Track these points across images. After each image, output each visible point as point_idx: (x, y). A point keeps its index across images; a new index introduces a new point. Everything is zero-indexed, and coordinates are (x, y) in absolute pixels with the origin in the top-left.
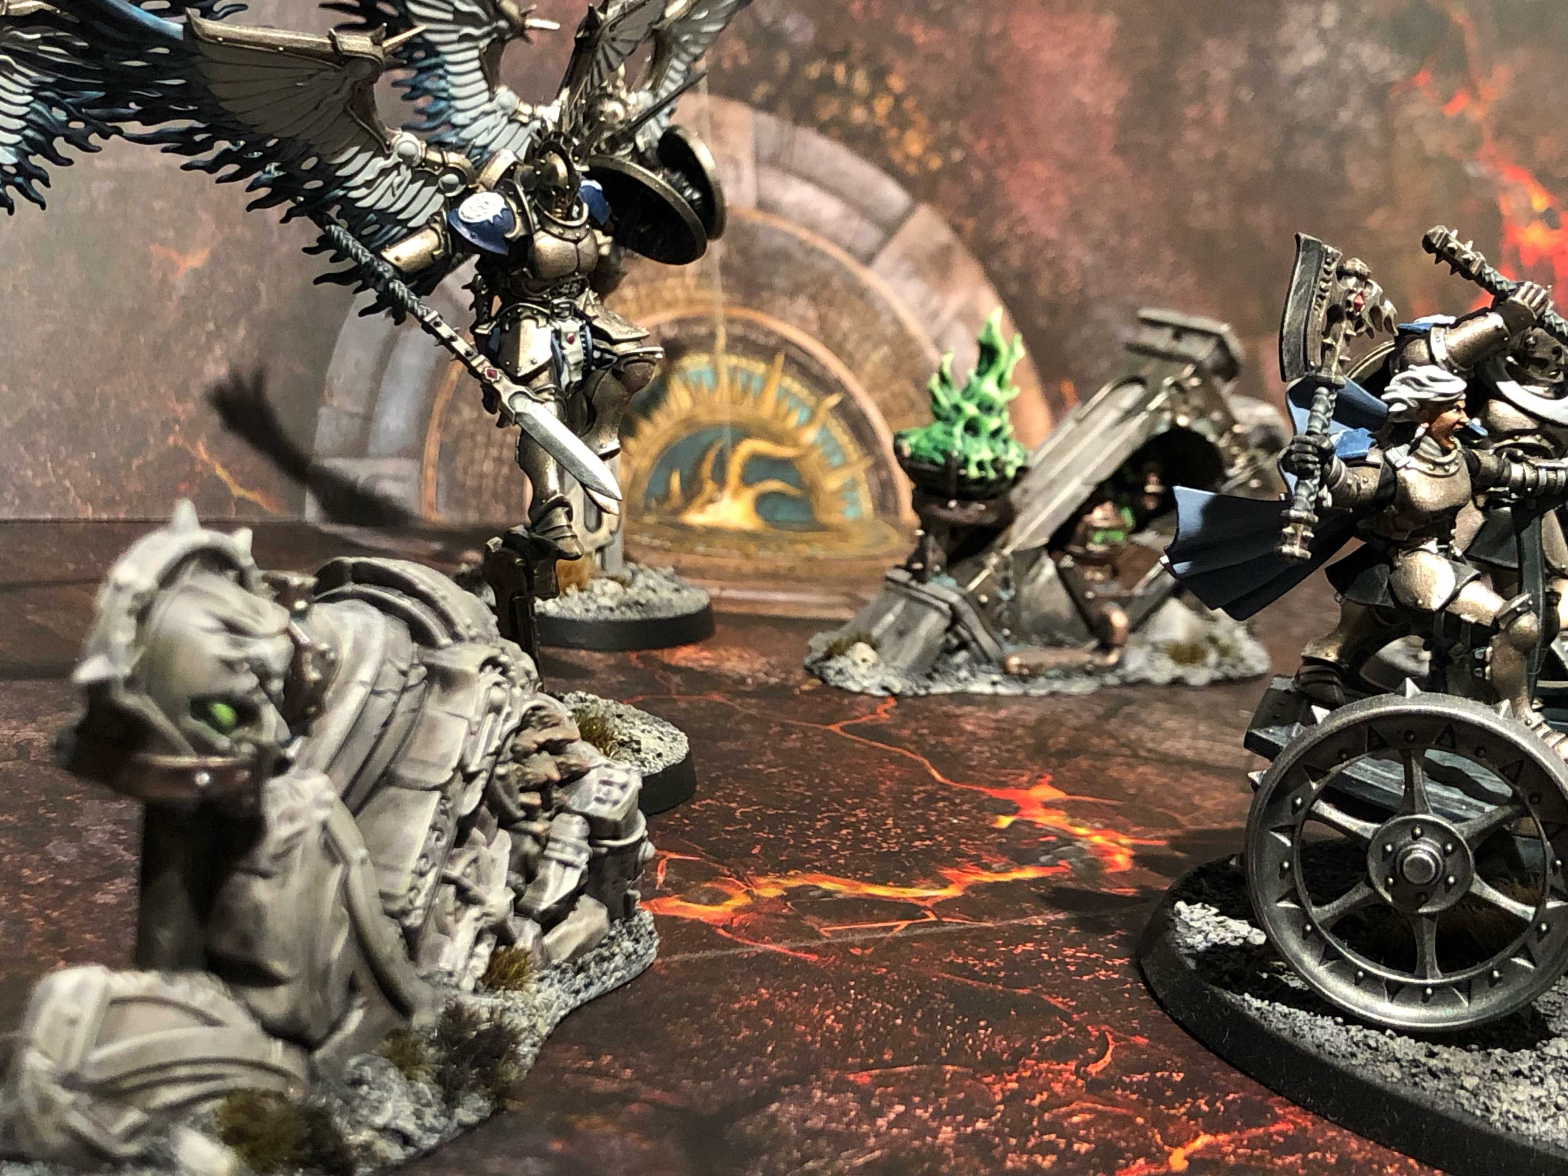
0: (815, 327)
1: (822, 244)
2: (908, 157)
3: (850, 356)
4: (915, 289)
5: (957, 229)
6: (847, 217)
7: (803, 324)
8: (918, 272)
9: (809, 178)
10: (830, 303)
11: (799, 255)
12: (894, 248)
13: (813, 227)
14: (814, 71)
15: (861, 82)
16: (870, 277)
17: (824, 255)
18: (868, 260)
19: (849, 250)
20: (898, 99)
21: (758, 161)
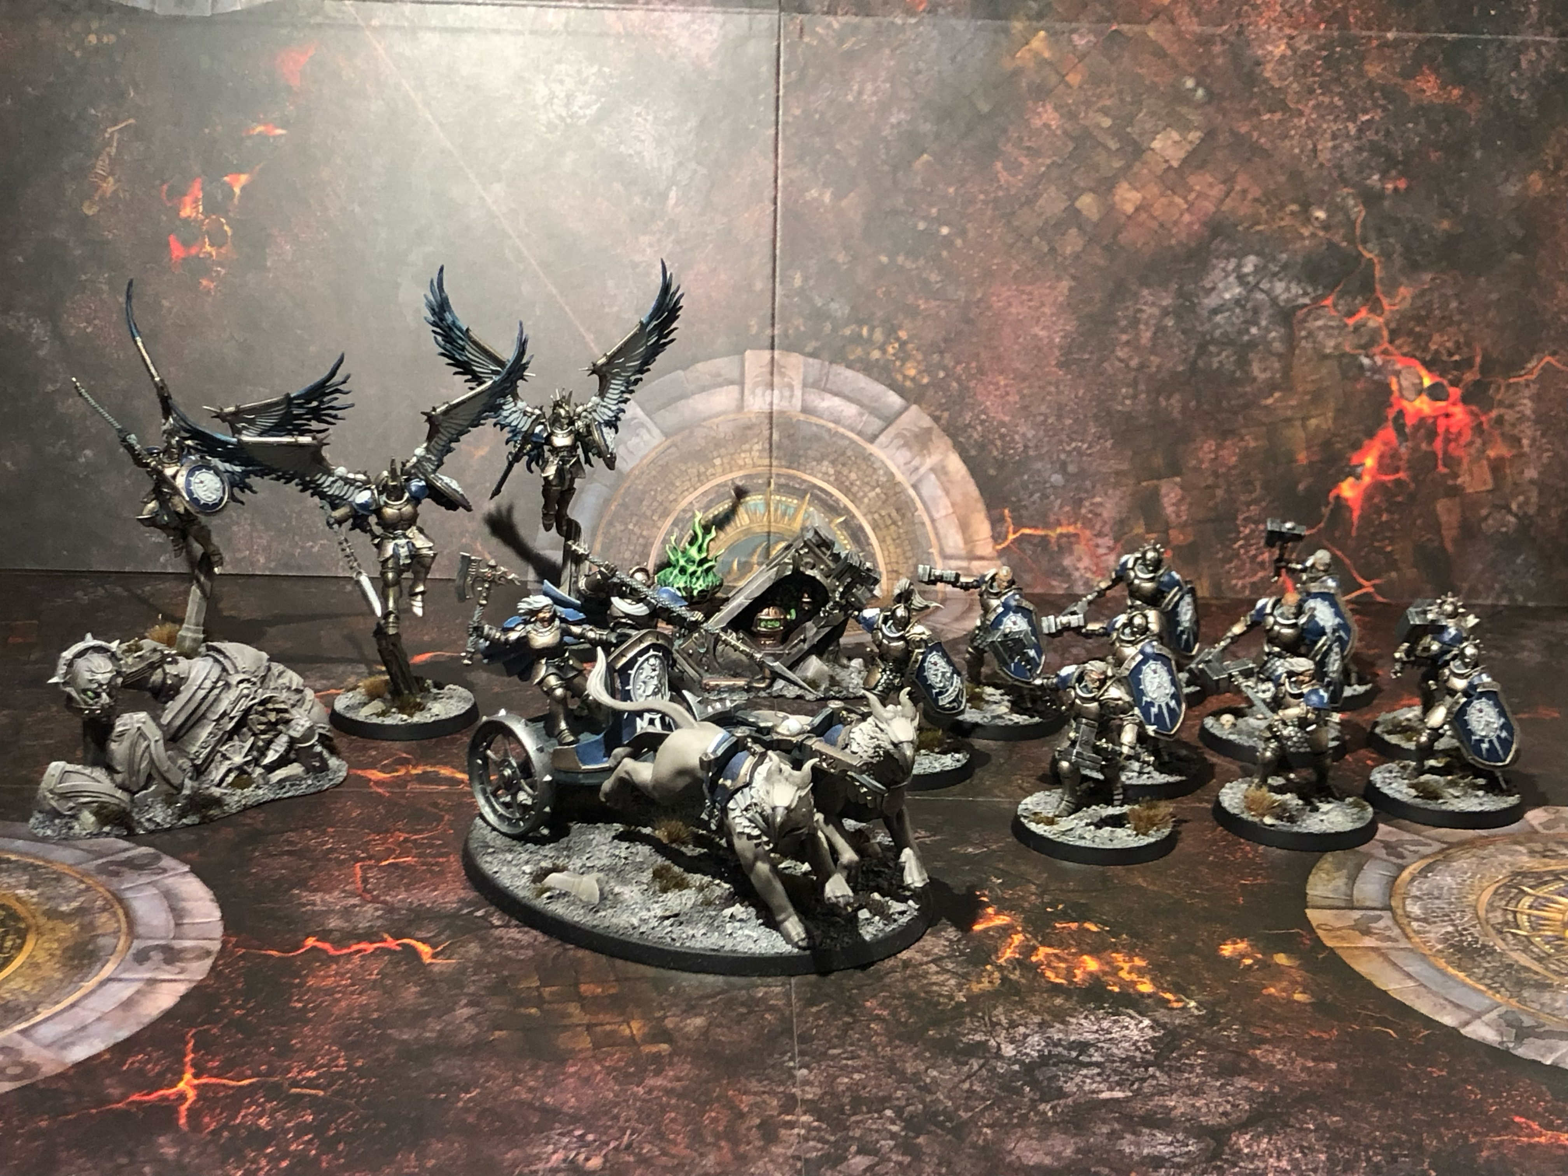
0: (832, 479)
1: (841, 430)
2: (905, 377)
3: (855, 495)
4: (903, 455)
5: (936, 419)
6: (861, 415)
7: (825, 476)
8: (906, 445)
9: (836, 394)
10: (844, 465)
11: (826, 436)
12: (892, 431)
13: (837, 422)
14: (847, 332)
15: (878, 335)
16: (872, 448)
17: (843, 437)
18: (873, 439)
19: (860, 433)
20: (903, 344)
21: (805, 385)
